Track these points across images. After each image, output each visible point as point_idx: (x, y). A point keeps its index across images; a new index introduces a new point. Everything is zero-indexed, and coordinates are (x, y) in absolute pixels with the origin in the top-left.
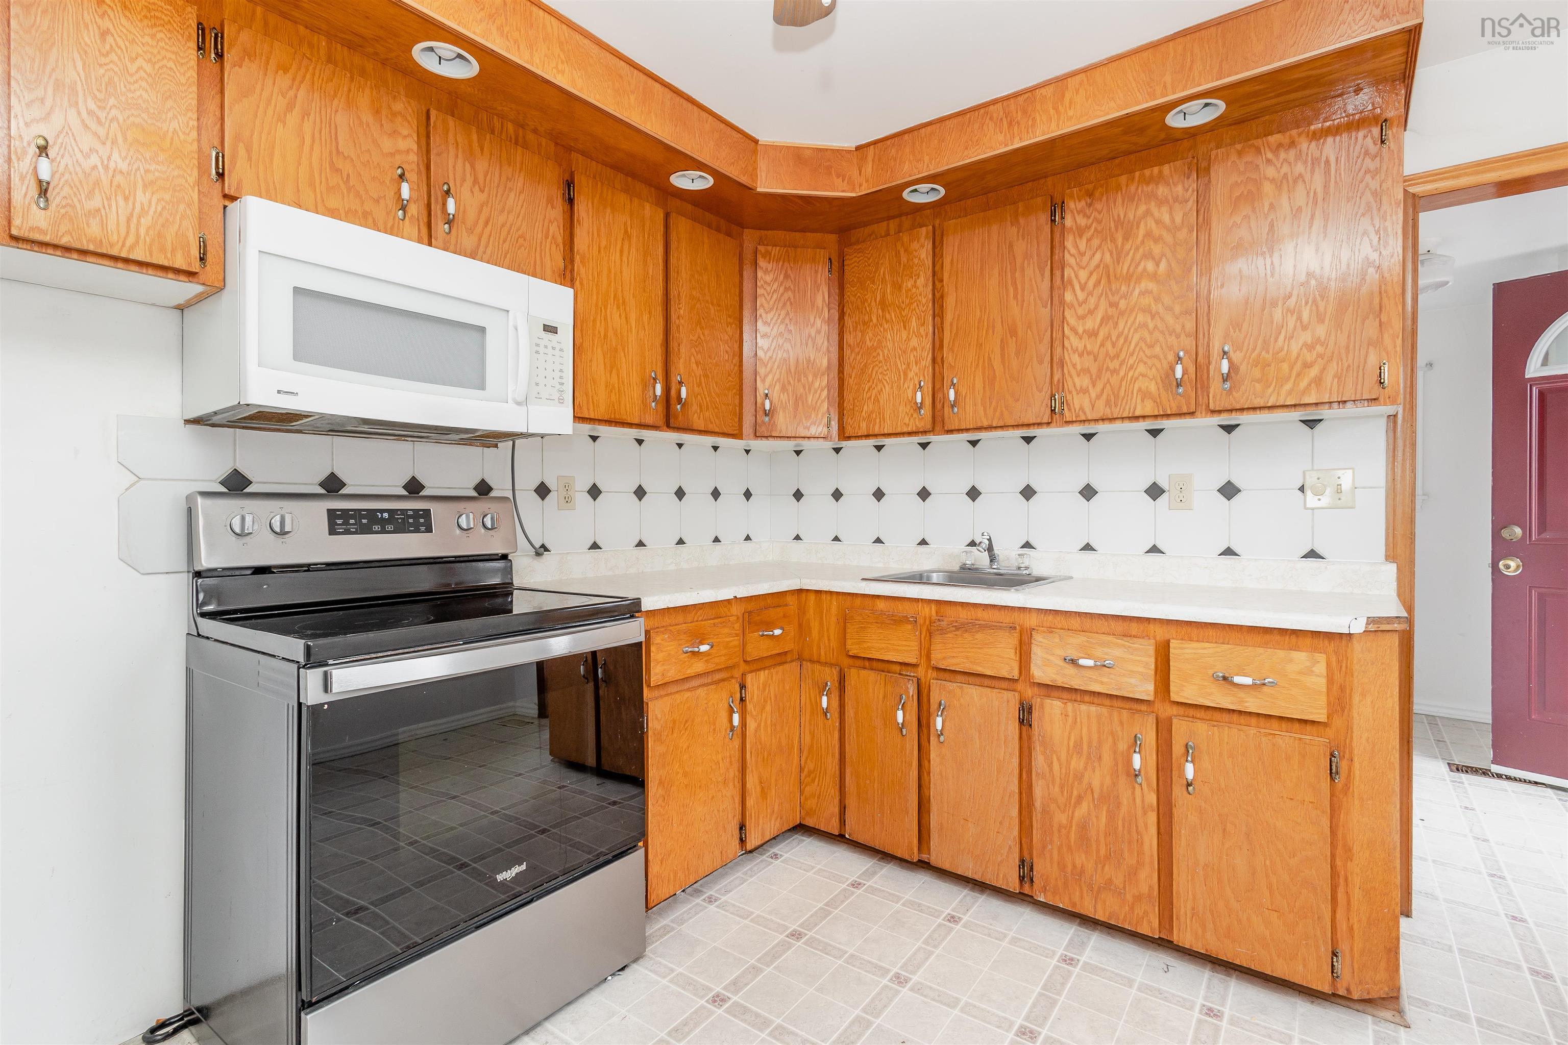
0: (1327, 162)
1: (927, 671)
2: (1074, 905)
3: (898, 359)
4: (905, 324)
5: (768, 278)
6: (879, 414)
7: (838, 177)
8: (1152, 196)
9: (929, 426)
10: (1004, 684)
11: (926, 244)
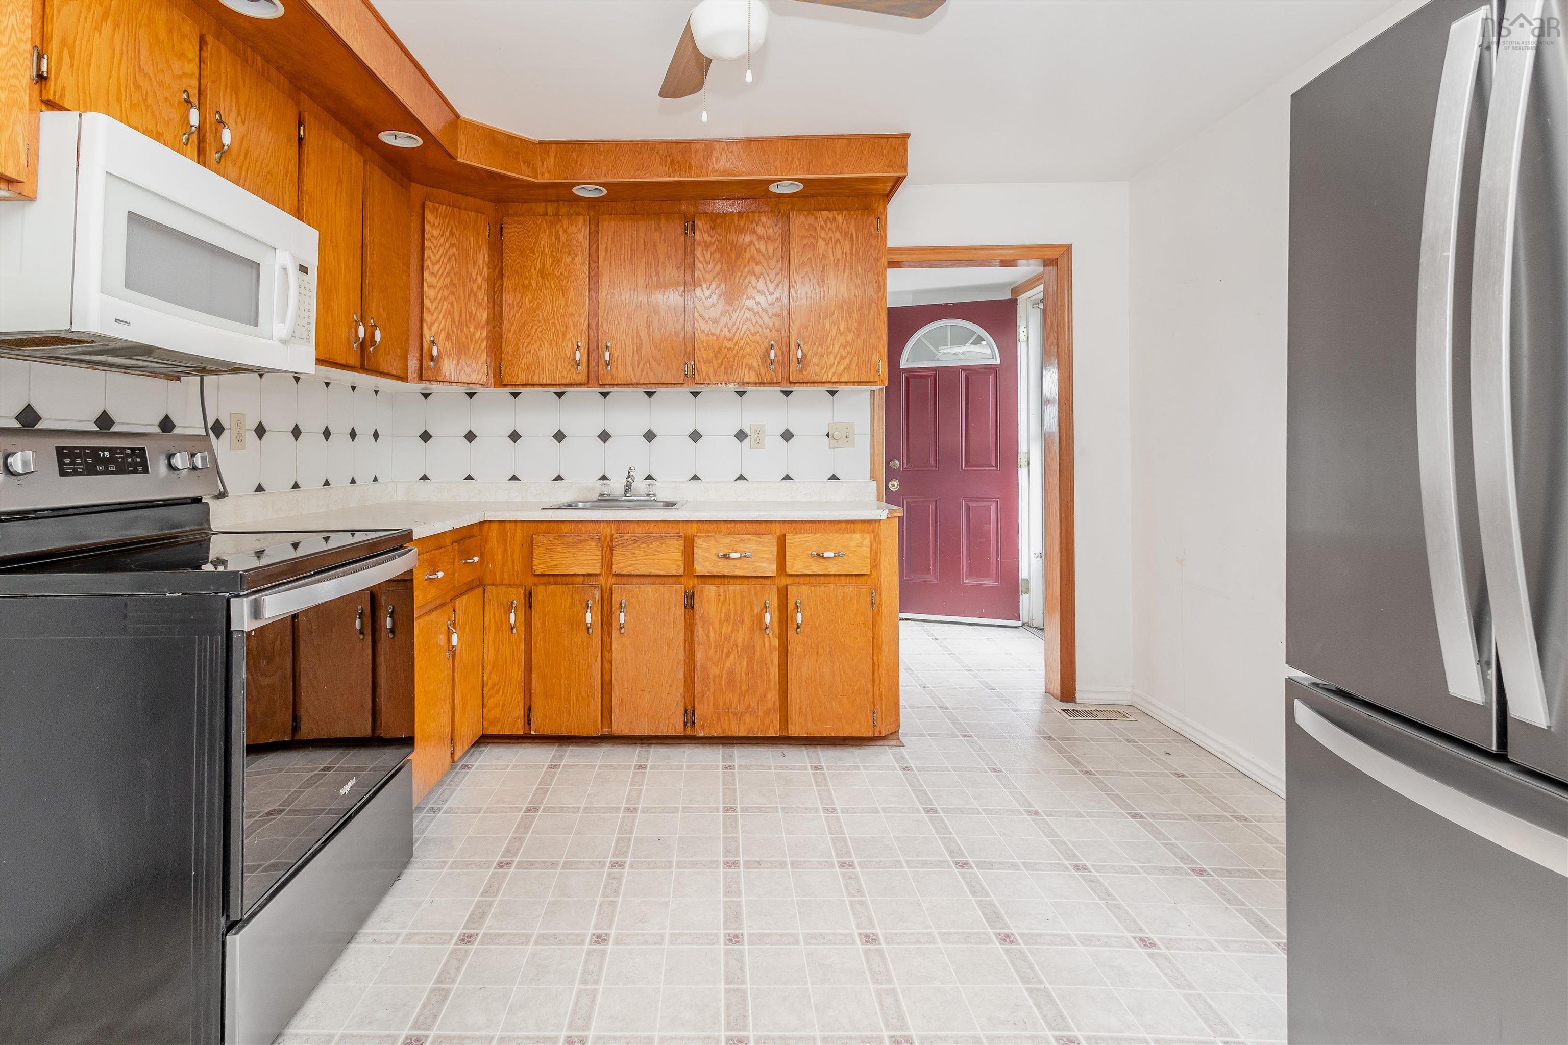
0: (852, 235)
1: (607, 579)
2: (724, 731)
3: (557, 322)
4: (564, 291)
5: (436, 233)
6: (539, 366)
7: (524, 163)
8: (754, 232)
9: (585, 380)
10: (671, 580)
11: (583, 230)
